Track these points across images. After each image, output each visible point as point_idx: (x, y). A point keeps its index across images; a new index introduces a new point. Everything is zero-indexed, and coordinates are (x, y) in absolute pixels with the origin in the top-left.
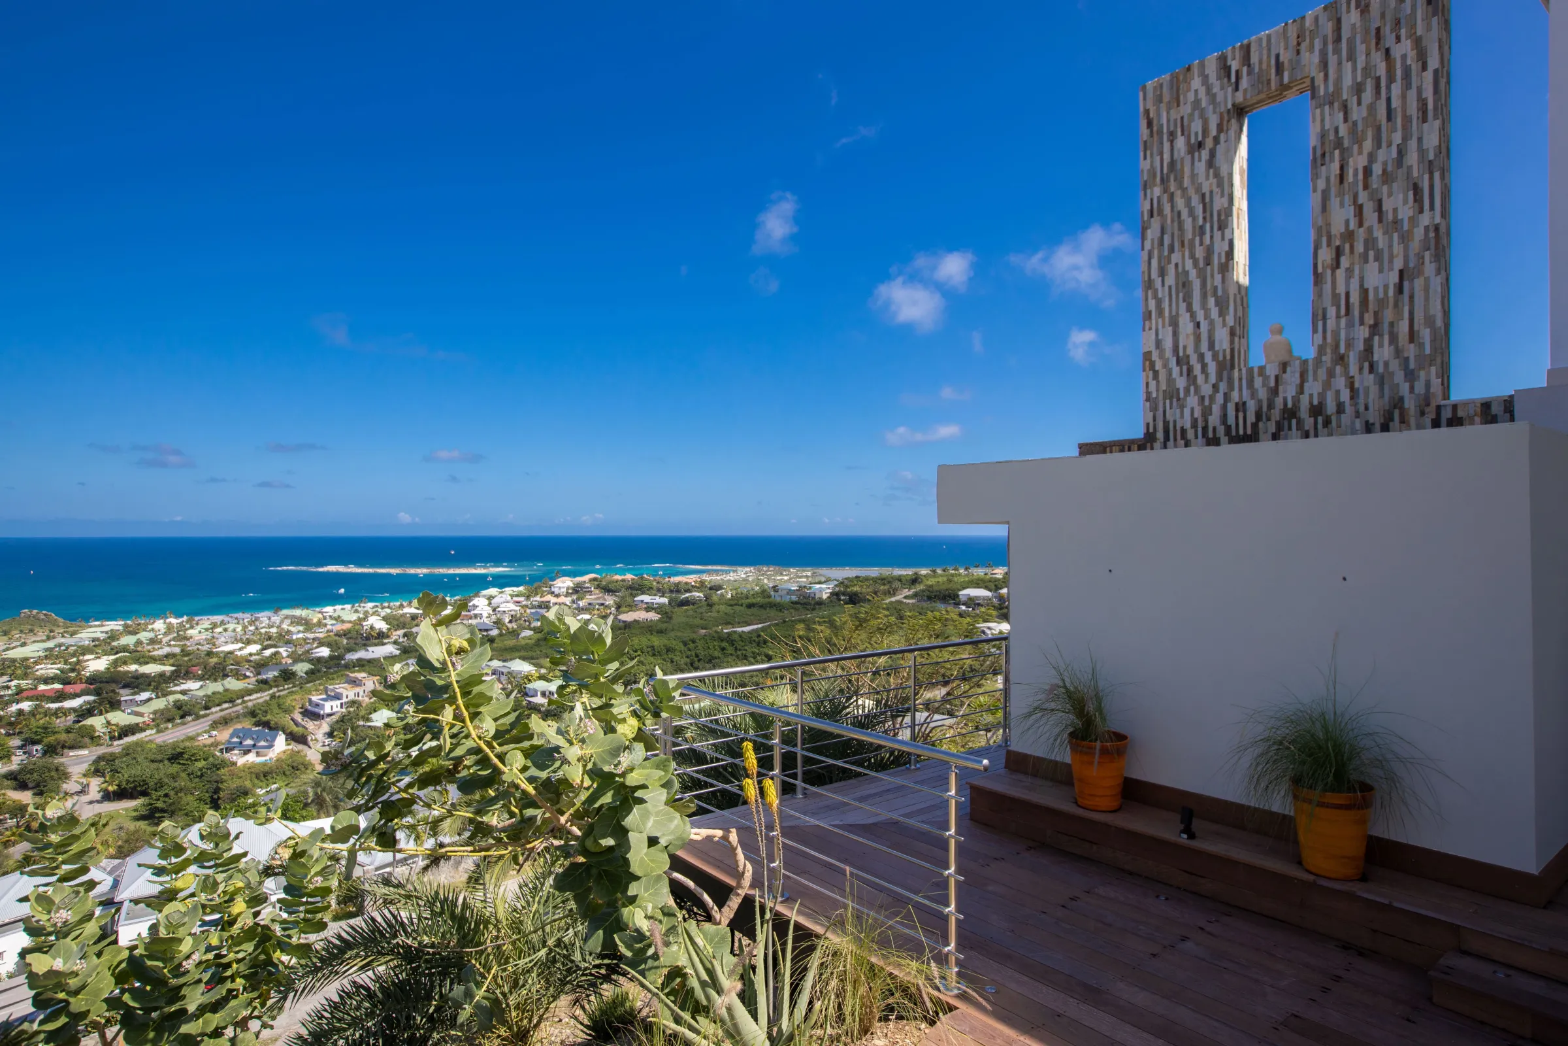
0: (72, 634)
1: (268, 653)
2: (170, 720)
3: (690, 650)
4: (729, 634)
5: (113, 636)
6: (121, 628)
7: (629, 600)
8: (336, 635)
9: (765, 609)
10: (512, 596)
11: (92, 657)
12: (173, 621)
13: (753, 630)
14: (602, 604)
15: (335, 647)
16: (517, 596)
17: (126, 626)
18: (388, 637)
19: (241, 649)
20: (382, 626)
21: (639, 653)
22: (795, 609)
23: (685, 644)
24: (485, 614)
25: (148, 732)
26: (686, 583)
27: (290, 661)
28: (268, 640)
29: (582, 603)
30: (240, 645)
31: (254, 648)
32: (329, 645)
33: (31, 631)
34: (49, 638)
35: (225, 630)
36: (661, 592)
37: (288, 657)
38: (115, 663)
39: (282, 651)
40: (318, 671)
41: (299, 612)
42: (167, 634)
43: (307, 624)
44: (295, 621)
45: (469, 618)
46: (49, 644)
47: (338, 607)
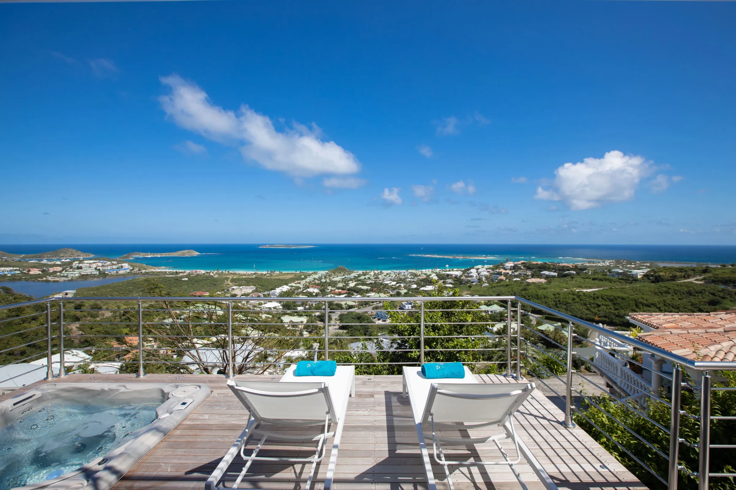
0: (350, 274)
1: (398, 285)
2: (362, 305)
3: (556, 298)
4: (578, 292)
5: (359, 276)
7: (538, 273)
8: (421, 280)
9: (602, 281)
10: (487, 269)
11: (351, 282)
12: (376, 272)
13: (593, 291)
14: (525, 274)
16: (489, 269)
17: (363, 273)
19: (390, 283)
20: (435, 278)
21: (531, 297)
22: (620, 282)
23: (554, 295)
24: (475, 276)
25: (356, 308)
26: (568, 267)
27: (403, 289)
28: (400, 281)
29: (516, 273)
32: (417, 284)
33: (340, 273)
34: (344, 275)
35: (389, 276)
36: (554, 269)
38: (356, 285)
39: (402, 285)
40: (408, 293)
41: (414, 271)
42: (373, 276)
43: (415, 275)
44: (412, 274)
45: (469, 277)
46: (343, 277)
47: (427, 270)
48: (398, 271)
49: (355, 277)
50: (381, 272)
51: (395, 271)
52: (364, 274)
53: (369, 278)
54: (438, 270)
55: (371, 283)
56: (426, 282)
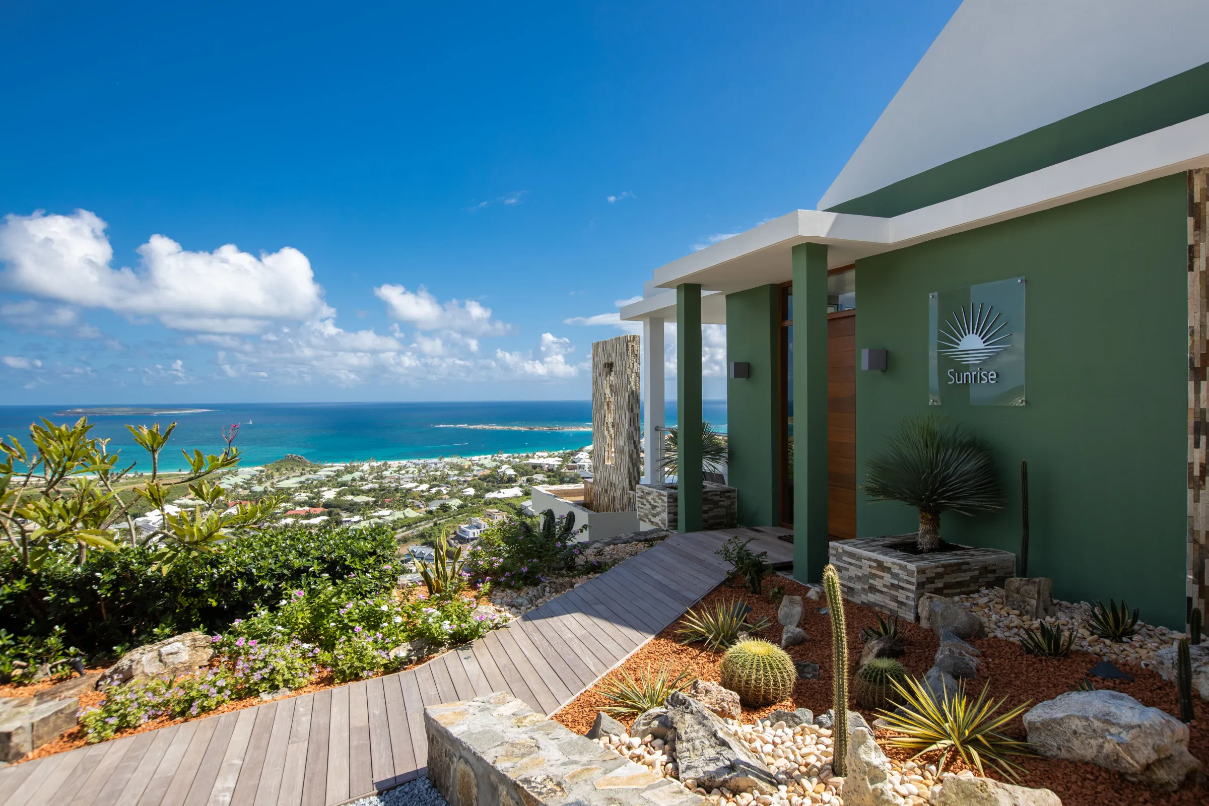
0: (315, 472)
1: (434, 490)
5: (339, 474)
6: (343, 468)
8: (479, 479)
11: (325, 489)
12: (375, 464)
15: (478, 488)
17: (346, 467)
18: (516, 481)
19: (416, 487)
20: (511, 472)
24: (587, 465)
27: (447, 497)
28: (435, 481)
30: (416, 484)
31: (425, 487)
32: (474, 487)
33: (292, 469)
34: (302, 474)
35: (407, 472)
37: (447, 494)
38: (338, 494)
39: (444, 490)
40: (466, 506)
41: (455, 460)
42: (370, 474)
43: (461, 469)
44: (453, 466)
45: (574, 468)
46: (303, 479)
47: (483, 457)
48: (422, 461)
49: (328, 476)
50: (385, 464)
51: (416, 461)
52: (349, 471)
53: (362, 479)
54: (505, 455)
55: (374, 490)
56: (493, 482)
